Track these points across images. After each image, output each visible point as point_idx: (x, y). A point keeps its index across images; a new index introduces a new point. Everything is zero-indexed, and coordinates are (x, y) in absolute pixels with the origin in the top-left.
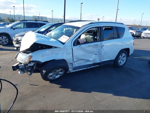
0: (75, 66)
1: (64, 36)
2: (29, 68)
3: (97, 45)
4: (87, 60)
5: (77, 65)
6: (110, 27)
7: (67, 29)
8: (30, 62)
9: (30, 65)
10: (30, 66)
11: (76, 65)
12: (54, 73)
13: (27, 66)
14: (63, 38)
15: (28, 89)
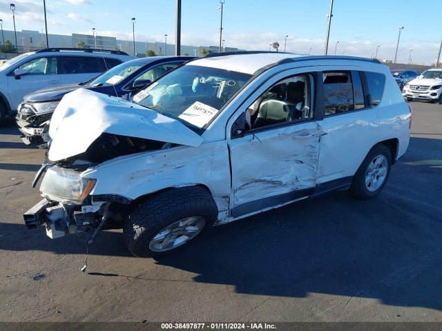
0: (236, 203)
1: (197, 104)
2: (83, 220)
3: (305, 133)
4: (273, 182)
5: (242, 201)
6: (341, 74)
7: (203, 81)
8: (88, 200)
9: (87, 209)
10: (90, 213)
11: (240, 199)
12: (171, 233)
13: (75, 213)
14: (196, 112)
15: (85, 291)
